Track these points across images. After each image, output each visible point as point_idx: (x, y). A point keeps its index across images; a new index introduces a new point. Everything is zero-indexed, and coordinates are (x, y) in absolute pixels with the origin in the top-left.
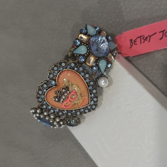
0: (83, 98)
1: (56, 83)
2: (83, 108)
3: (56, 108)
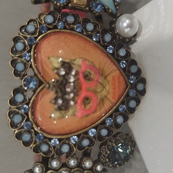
0: (110, 78)
1: (38, 78)
2: (123, 103)
3: (69, 136)
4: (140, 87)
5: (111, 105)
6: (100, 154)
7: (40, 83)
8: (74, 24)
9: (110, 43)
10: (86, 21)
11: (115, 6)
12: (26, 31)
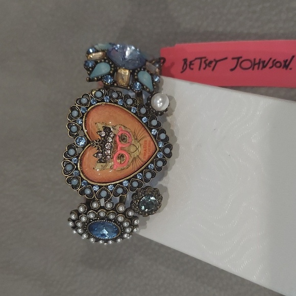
0: (142, 142)
1: (87, 138)
2: (152, 162)
3: (108, 184)
4: (167, 151)
5: (142, 163)
6: (132, 202)
7: (88, 142)
8: (117, 98)
9: (145, 115)
10: (128, 97)
11: (153, 85)
12: (80, 102)
